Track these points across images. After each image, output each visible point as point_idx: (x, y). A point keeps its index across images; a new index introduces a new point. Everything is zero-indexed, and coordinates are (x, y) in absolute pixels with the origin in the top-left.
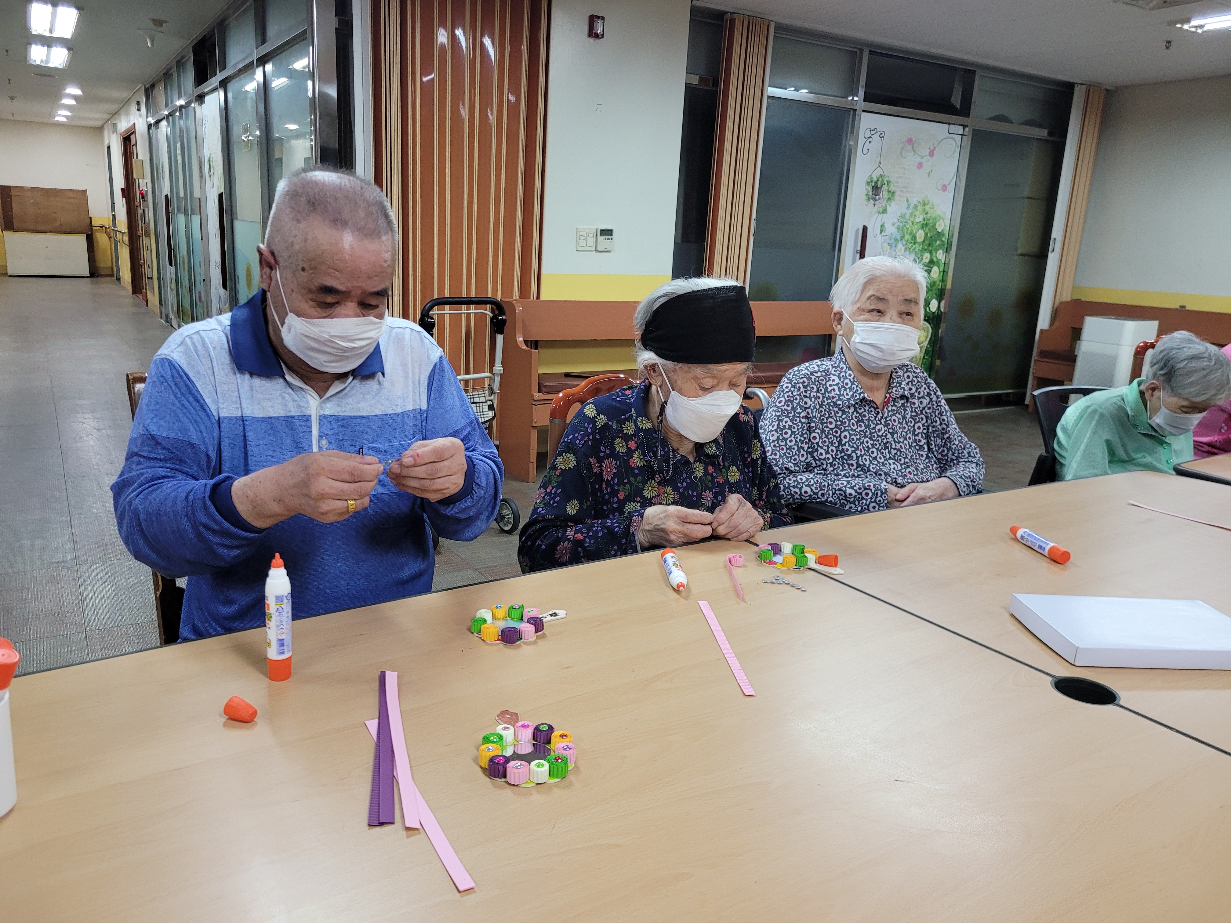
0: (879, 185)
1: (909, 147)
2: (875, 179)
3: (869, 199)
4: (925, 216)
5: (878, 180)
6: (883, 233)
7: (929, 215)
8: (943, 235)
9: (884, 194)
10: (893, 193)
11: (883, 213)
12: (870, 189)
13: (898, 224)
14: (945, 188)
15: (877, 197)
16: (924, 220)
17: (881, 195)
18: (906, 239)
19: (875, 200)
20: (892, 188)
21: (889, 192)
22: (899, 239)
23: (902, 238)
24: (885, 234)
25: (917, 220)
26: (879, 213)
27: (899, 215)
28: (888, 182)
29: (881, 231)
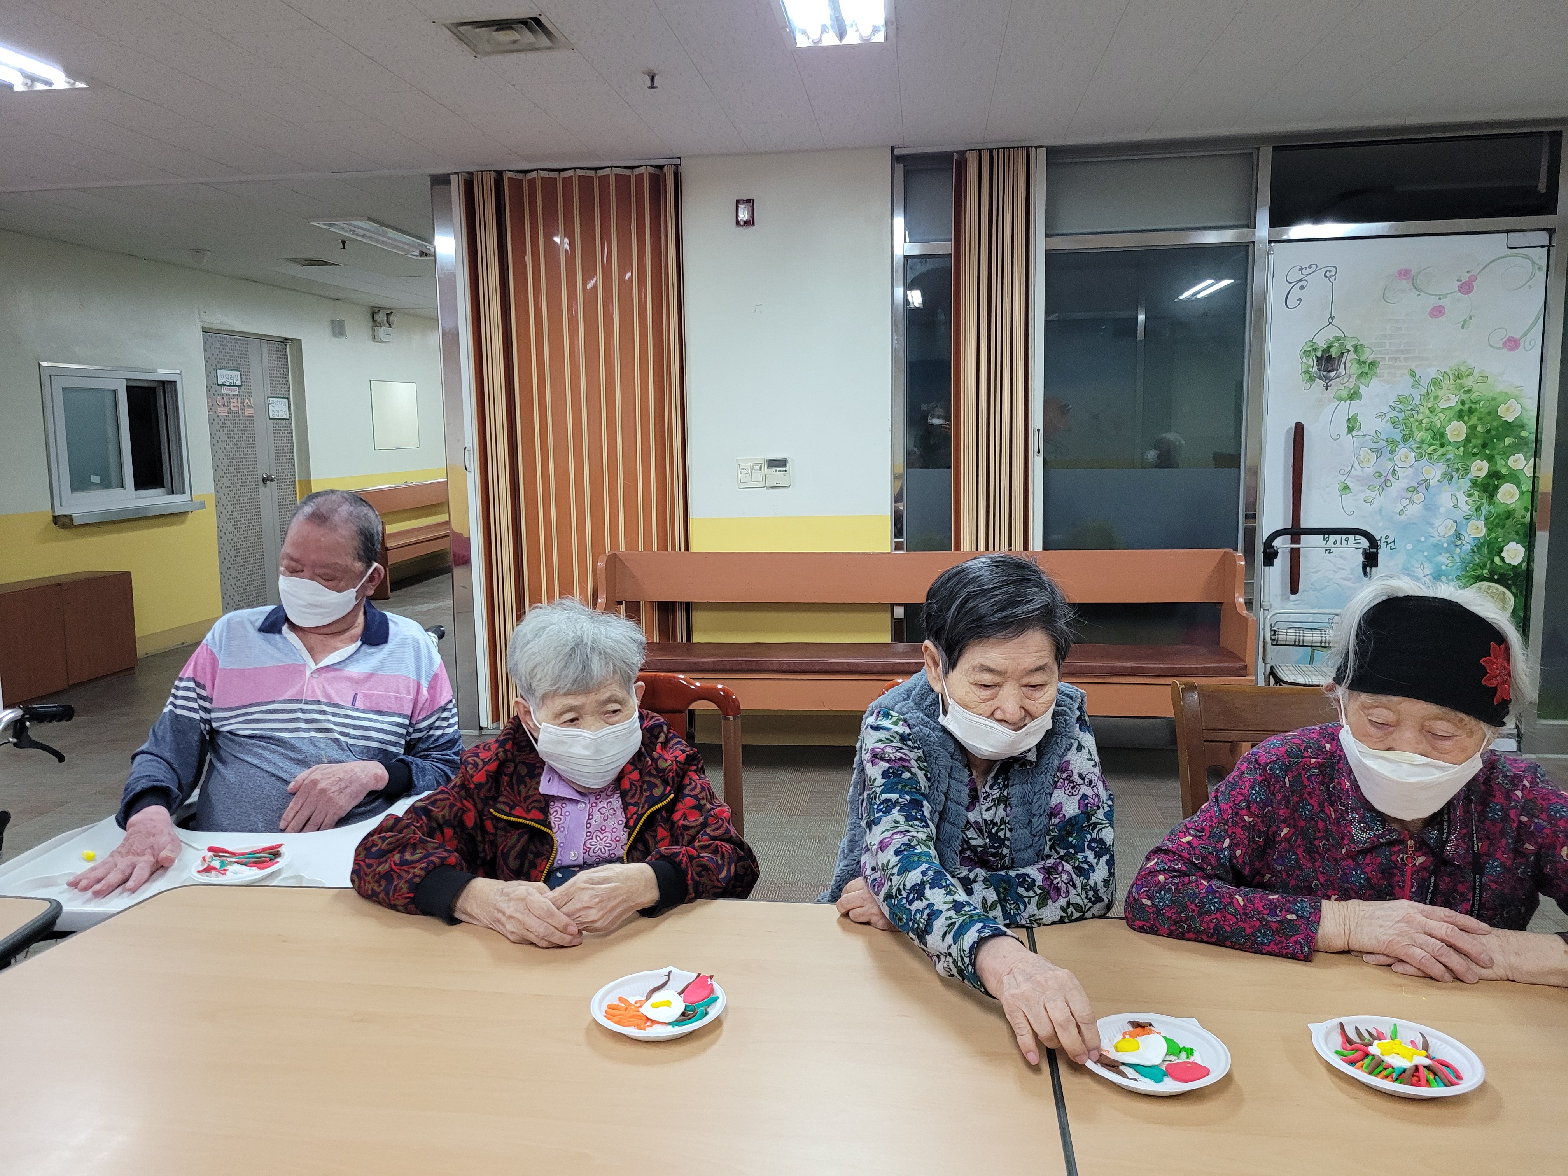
0: (1334, 352)
1: (1405, 284)
2: (1323, 345)
3: (1312, 379)
4: (1465, 397)
5: (1329, 347)
6: (1355, 433)
7: (1474, 396)
8: (1523, 427)
9: (1349, 366)
10: (1373, 364)
11: (1351, 398)
12: (1312, 362)
13: (1395, 413)
14: (1512, 344)
15: (1332, 374)
16: (1463, 403)
17: (1342, 370)
18: (1418, 439)
19: (1326, 379)
20: (1368, 355)
21: (1361, 363)
22: (1398, 438)
23: (1406, 438)
24: (1360, 433)
25: (1443, 405)
26: (1340, 399)
27: (1394, 398)
28: (1356, 347)
29: (1350, 430)
